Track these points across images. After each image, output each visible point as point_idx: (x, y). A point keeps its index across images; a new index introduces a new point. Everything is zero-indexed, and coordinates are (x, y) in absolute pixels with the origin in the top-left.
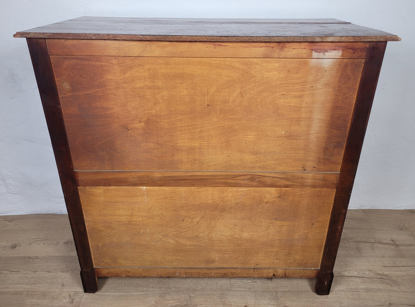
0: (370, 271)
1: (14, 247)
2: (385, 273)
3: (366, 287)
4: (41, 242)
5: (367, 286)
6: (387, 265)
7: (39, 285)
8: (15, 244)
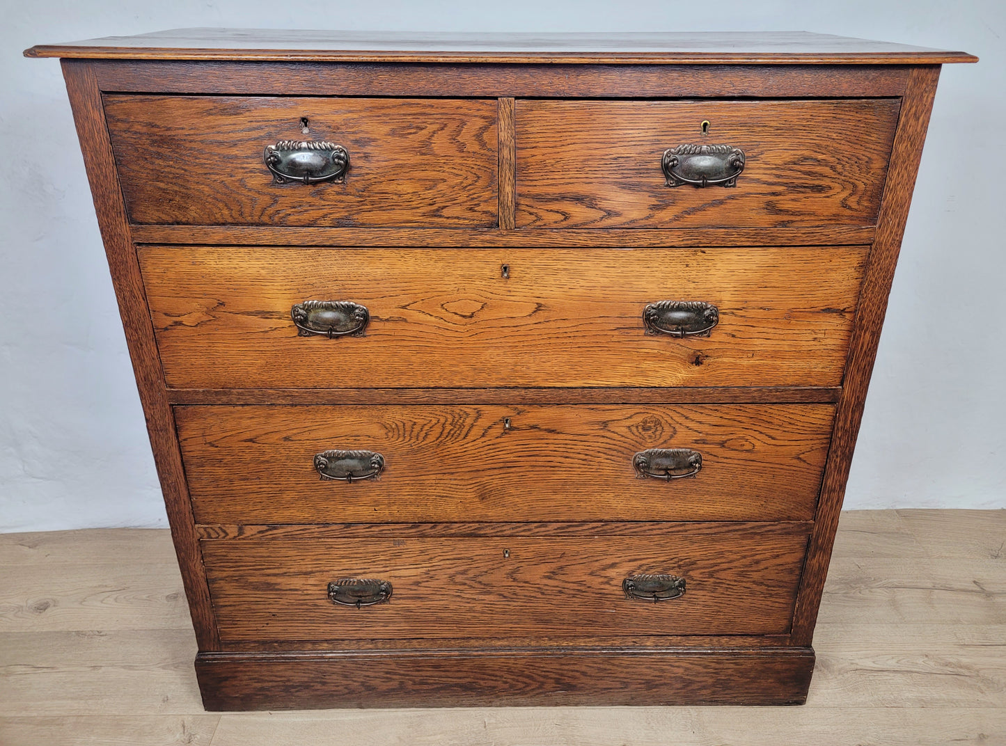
0: (926, 656)
1: (42, 608)
2: (965, 660)
3: (920, 695)
4: (109, 596)
5: (921, 693)
6: (967, 641)
7: (105, 701)
8: (45, 601)
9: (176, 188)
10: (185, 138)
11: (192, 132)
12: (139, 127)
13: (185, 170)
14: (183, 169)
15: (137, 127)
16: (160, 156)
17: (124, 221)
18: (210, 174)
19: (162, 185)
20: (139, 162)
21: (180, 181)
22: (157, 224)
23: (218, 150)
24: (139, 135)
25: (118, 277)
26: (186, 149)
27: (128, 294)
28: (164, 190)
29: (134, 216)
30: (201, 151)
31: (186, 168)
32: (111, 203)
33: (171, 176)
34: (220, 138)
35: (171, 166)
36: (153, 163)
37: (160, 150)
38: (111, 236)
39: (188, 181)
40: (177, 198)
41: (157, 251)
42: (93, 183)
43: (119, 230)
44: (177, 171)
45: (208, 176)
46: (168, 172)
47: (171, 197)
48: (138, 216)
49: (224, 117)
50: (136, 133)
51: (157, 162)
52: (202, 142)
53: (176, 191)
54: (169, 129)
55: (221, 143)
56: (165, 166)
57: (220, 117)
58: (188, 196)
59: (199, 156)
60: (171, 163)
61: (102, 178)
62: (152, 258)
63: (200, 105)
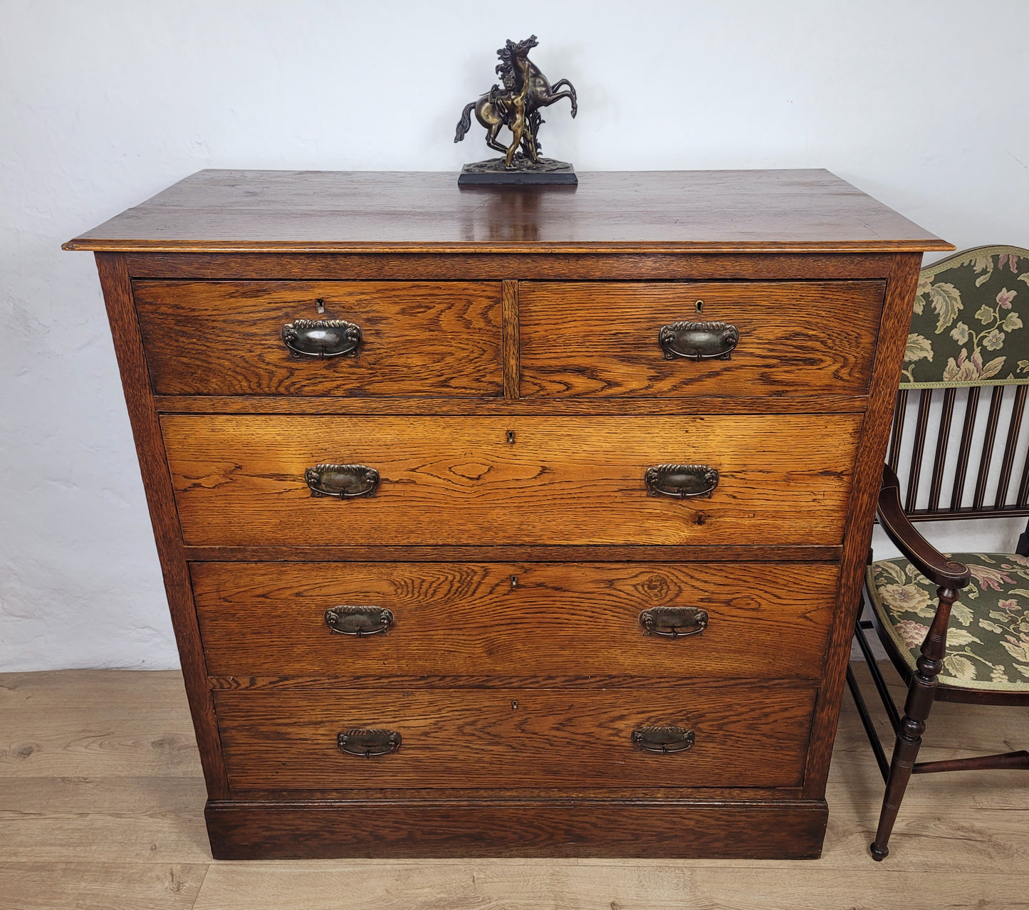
9: (199, 363)
10: (209, 318)
11: (215, 313)
12: (166, 309)
13: (208, 347)
14: (205, 346)
15: (164, 309)
16: (184, 334)
17: (148, 392)
18: (231, 350)
19: (185, 360)
20: (164, 340)
21: (202, 357)
22: (179, 395)
23: (239, 329)
24: (165, 316)
25: (141, 443)
26: (208, 327)
27: (149, 459)
28: (187, 365)
29: (158, 388)
30: (222, 330)
31: (209, 344)
32: (137, 375)
33: (193, 352)
34: (240, 318)
35: (195, 343)
36: (177, 341)
37: (185, 329)
38: (135, 406)
39: (210, 356)
40: (199, 372)
41: (179, 419)
42: (121, 357)
43: (143, 401)
44: (200, 347)
45: (229, 352)
46: (192, 349)
47: (193, 371)
48: (161, 388)
49: (245, 299)
50: (163, 314)
51: (181, 339)
52: (224, 321)
53: (198, 366)
54: (194, 310)
55: (241, 322)
56: (189, 343)
57: (241, 299)
58: (210, 370)
59: (221, 334)
60: (195, 340)
61: (129, 354)
62: (174, 425)
63: (222, 289)
